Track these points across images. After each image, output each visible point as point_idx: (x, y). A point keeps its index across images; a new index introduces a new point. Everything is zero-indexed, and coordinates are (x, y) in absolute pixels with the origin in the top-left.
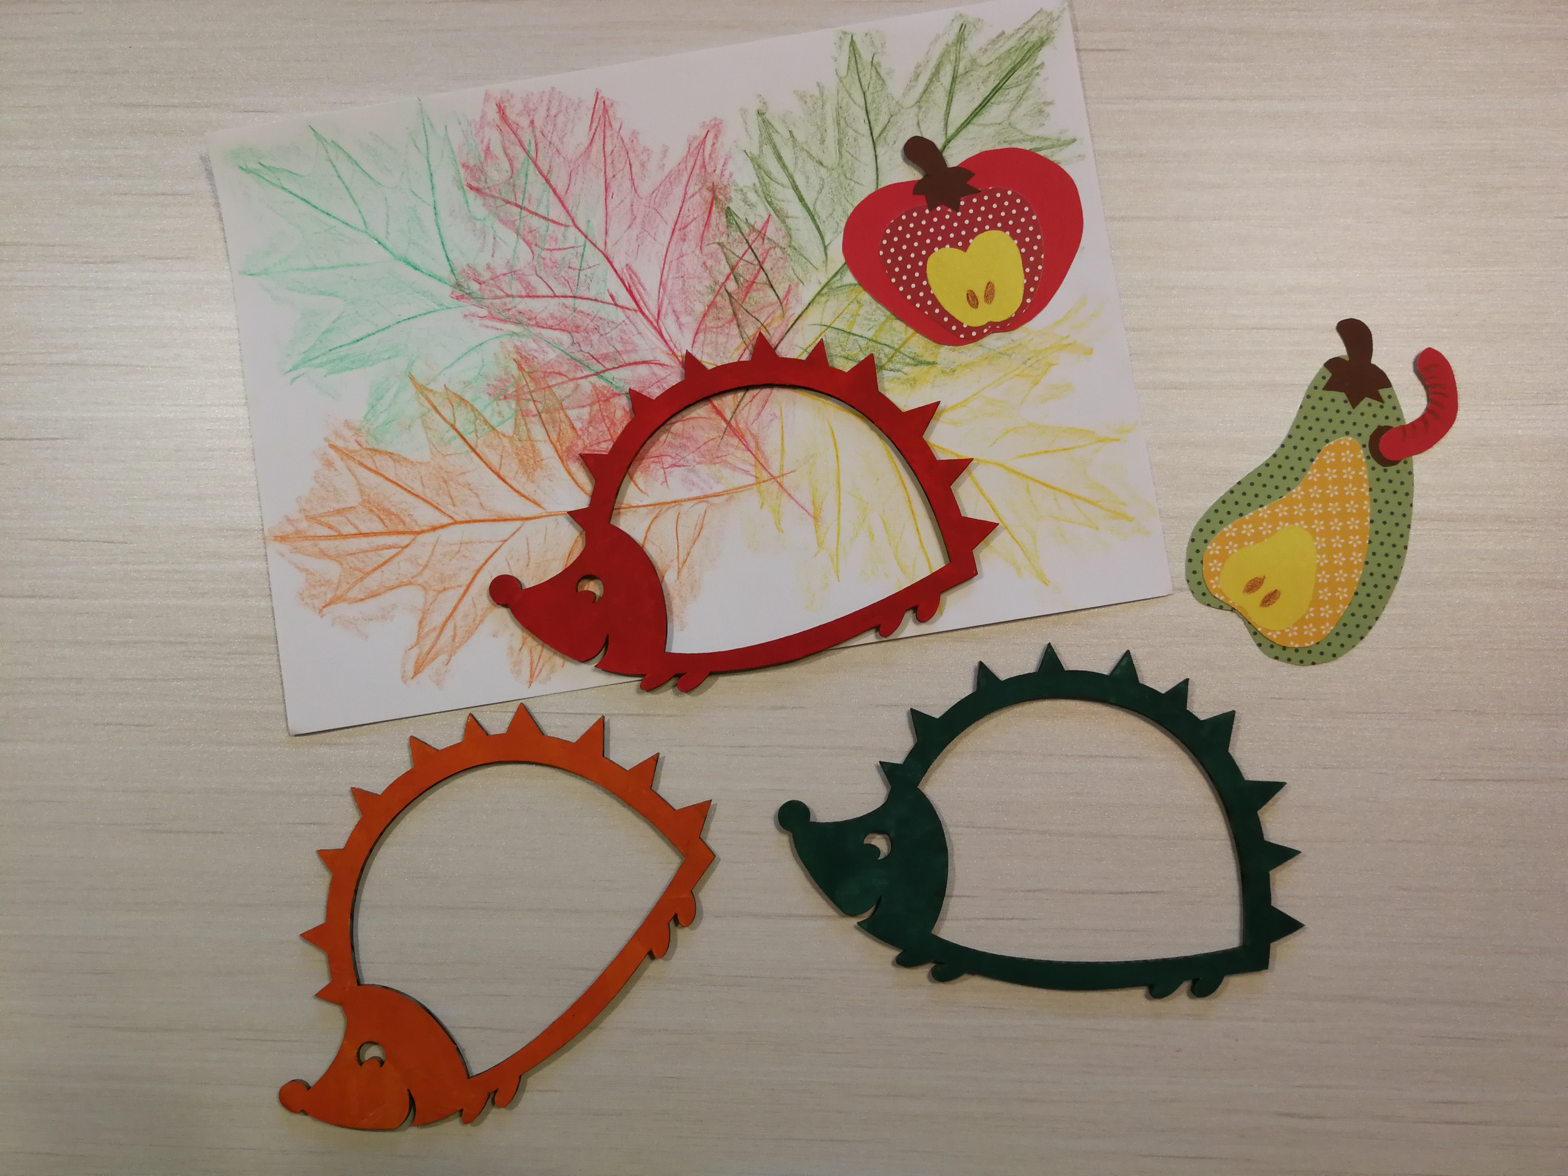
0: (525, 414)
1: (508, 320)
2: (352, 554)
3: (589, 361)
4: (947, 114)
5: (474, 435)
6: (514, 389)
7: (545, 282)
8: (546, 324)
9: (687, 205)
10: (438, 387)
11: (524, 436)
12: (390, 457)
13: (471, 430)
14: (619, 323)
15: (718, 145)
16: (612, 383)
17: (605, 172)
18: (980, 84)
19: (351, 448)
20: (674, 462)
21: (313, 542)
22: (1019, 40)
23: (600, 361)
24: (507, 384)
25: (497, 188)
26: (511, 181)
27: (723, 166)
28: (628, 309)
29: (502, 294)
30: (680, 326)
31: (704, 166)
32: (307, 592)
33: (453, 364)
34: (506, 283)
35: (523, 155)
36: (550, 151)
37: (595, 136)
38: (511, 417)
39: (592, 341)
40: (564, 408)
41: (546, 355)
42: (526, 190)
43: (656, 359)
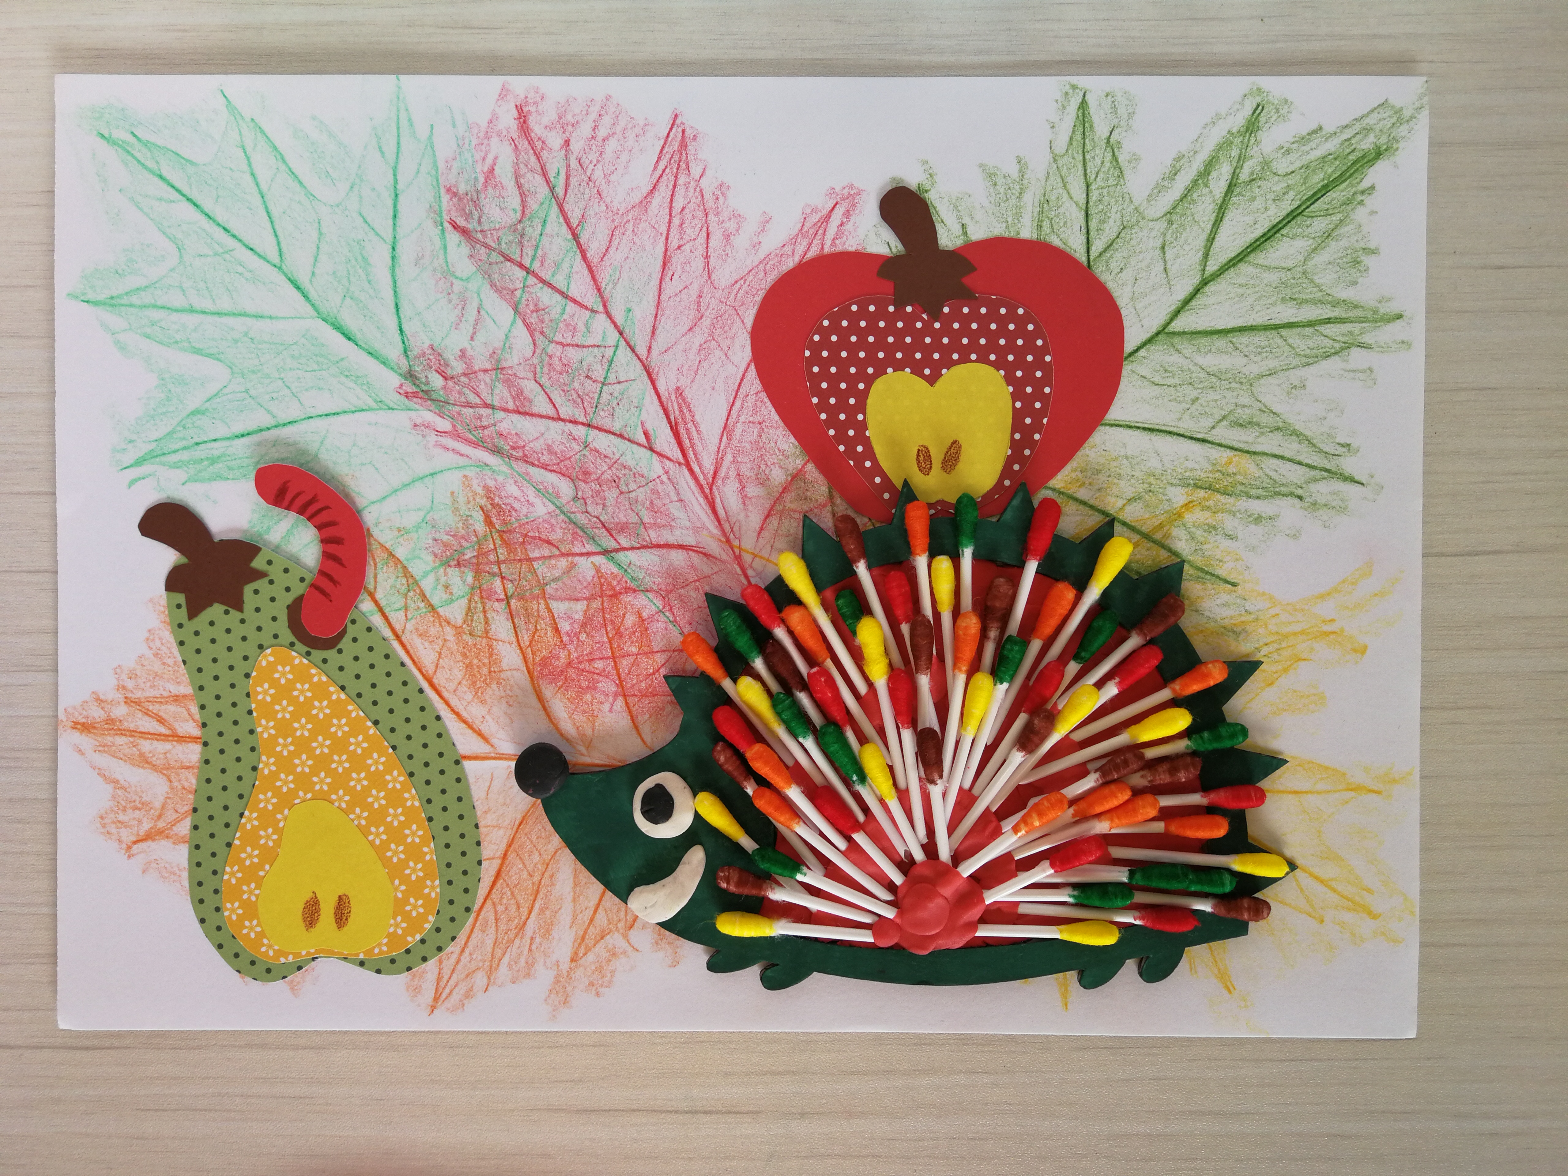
0: (485, 595)
1: (481, 444)
2: (188, 768)
3: (596, 531)
4: (1211, 240)
5: (402, 613)
6: (475, 554)
7: (546, 393)
8: (539, 460)
11: (479, 628)
13: (396, 606)
14: (651, 479)
15: (849, 227)
16: (626, 571)
17: (667, 239)
18: (1270, 202)
21: (131, 739)
22: (1342, 144)
23: (614, 532)
24: (465, 544)
25: (494, 232)
26: (519, 227)
28: (669, 458)
29: (478, 401)
30: (745, 499)
32: (112, 816)
33: (384, 498)
34: (486, 384)
35: (544, 191)
36: (587, 191)
37: (661, 180)
38: (463, 596)
39: (605, 499)
40: (547, 596)
41: (531, 509)
42: (541, 246)
43: (700, 545)
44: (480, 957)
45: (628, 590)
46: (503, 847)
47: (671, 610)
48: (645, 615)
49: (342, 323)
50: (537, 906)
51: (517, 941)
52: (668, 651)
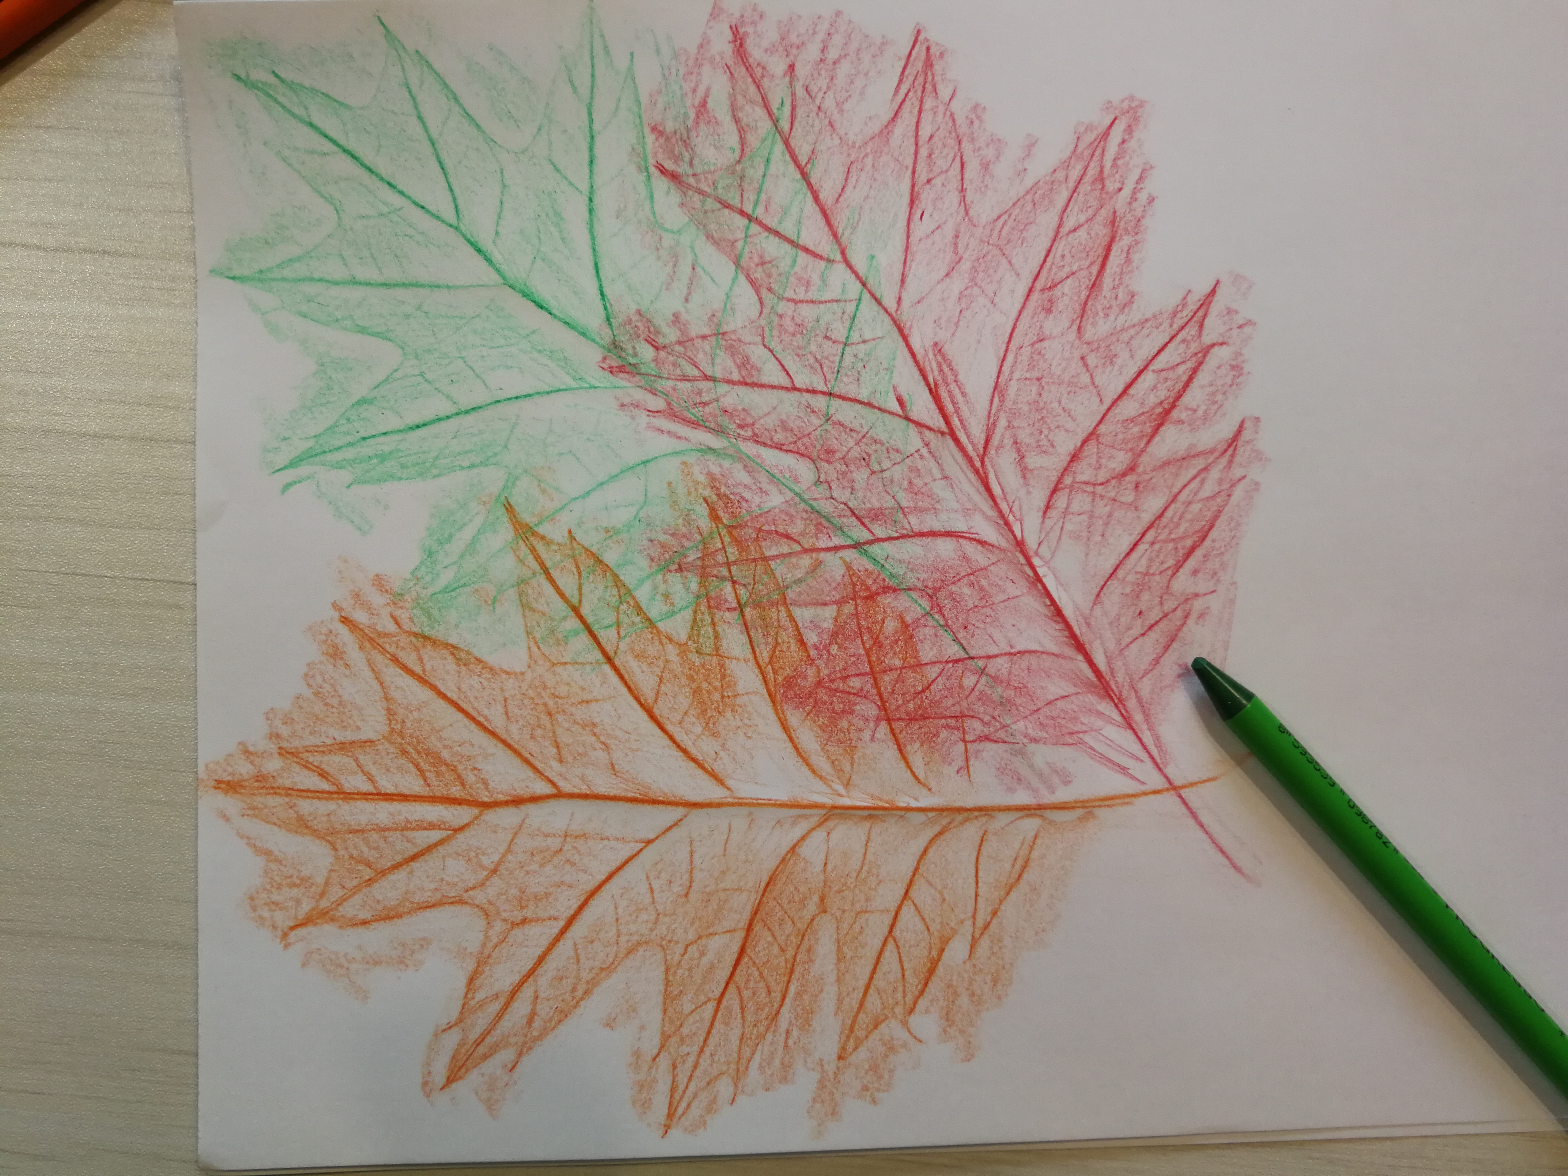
0: (714, 604)
1: (701, 423)
2: (358, 831)
3: (845, 520)
5: (613, 632)
6: (699, 555)
7: (777, 359)
8: (771, 439)
9: (1061, 247)
10: (556, 532)
11: (708, 646)
12: (453, 654)
13: (606, 622)
14: (909, 454)
15: (1130, 145)
16: (883, 566)
17: (914, 172)
19: (379, 628)
20: (986, 731)
21: (287, 800)
23: (866, 521)
24: (687, 544)
25: (709, 176)
26: (738, 168)
27: (1137, 183)
28: (929, 428)
29: (696, 373)
30: (1024, 472)
31: (1100, 178)
32: (264, 895)
33: (588, 493)
34: (705, 353)
35: (766, 125)
36: (817, 123)
37: (904, 106)
38: (687, 607)
39: (854, 481)
40: (788, 601)
41: (765, 498)
42: (764, 188)
43: (973, 531)
44: (723, 1060)
45: (887, 589)
46: (747, 916)
47: (940, 612)
48: (909, 619)
49: (534, 290)
50: (792, 989)
51: (769, 1036)
52: (941, 662)
